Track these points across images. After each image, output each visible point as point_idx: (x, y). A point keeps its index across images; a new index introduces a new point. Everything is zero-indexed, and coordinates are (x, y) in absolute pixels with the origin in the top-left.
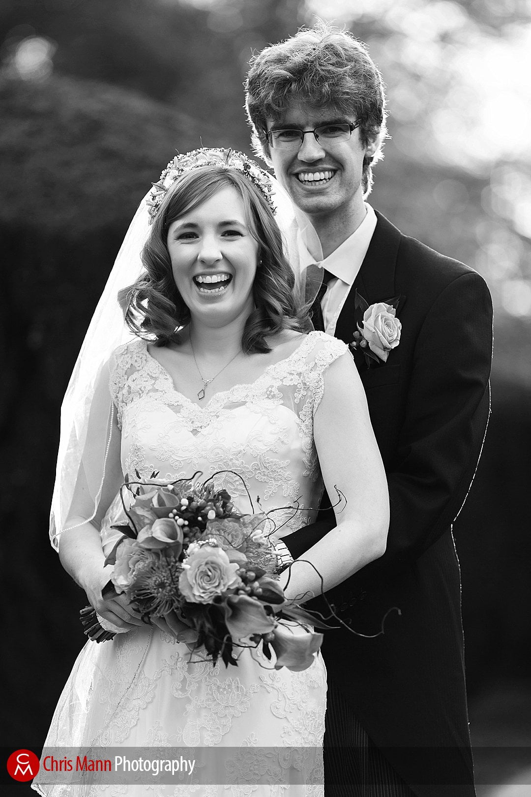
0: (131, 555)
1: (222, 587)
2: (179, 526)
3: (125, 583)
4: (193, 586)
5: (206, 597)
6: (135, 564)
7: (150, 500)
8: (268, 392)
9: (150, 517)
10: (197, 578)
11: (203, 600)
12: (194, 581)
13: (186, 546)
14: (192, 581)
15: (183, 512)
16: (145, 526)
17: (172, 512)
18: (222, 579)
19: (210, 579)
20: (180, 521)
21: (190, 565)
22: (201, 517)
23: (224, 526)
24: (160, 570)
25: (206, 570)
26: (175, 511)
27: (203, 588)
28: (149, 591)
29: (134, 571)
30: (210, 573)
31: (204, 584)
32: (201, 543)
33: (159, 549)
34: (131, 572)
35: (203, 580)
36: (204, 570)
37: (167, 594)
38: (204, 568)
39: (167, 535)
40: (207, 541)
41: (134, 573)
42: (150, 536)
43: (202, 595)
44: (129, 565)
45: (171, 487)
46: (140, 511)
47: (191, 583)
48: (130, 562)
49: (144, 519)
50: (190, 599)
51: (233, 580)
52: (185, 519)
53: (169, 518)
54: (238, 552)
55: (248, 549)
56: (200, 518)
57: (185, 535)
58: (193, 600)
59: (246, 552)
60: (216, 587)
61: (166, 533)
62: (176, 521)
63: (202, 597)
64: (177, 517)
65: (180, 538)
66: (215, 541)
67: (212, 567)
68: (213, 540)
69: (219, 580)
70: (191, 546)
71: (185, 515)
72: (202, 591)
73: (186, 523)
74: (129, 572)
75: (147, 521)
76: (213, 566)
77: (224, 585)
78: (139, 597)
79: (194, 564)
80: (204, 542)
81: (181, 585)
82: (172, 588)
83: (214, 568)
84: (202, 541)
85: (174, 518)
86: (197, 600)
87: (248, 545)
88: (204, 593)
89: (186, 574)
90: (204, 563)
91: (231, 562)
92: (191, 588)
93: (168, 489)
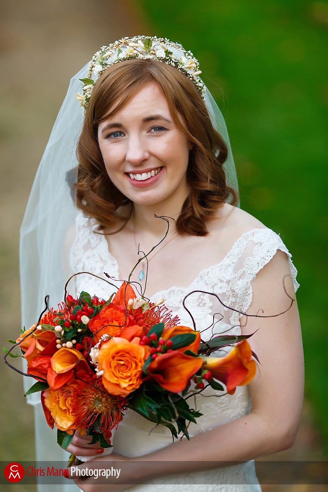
0: (57, 400)
1: (140, 364)
2: (71, 348)
3: (70, 424)
4: (118, 383)
5: (135, 382)
6: (65, 404)
7: (35, 348)
8: (200, 300)
9: (45, 361)
10: (116, 375)
11: (134, 386)
12: (116, 379)
13: (88, 358)
14: (114, 380)
15: (64, 336)
16: (47, 371)
17: (57, 344)
18: (135, 358)
19: (126, 366)
20: (69, 344)
21: (103, 369)
22: (80, 328)
23: (104, 319)
24: (87, 392)
25: (117, 363)
26: (58, 341)
27: (126, 377)
28: (93, 414)
29: (69, 410)
30: (122, 363)
31: (125, 374)
32: (97, 346)
33: (72, 378)
34: (67, 412)
35: (122, 372)
36: (116, 364)
37: (107, 404)
38: (114, 363)
39: (69, 363)
40: (100, 340)
41: (70, 411)
42: (56, 375)
43: (131, 383)
44: (62, 409)
45: (39, 328)
46: (35, 365)
47: (115, 382)
48: (61, 405)
49: (42, 367)
50: (124, 394)
51: (142, 352)
52: (71, 341)
53: (58, 349)
54: (130, 327)
55: (137, 318)
56: (79, 330)
57: (82, 351)
58: (128, 393)
59: (137, 322)
60: (136, 368)
61: (67, 363)
62: (66, 347)
63: (132, 384)
64: (64, 345)
65: (79, 356)
66: (106, 335)
67: (120, 356)
68: (105, 336)
69: (133, 361)
70: (91, 354)
71: (67, 337)
72: (127, 381)
73: (74, 341)
74: (67, 413)
75: (46, 366)
76: (120, 354)
77: (140, 361)
78: (90, 425)
79: (104, 366)
80: (99, 343)
81: (111, 389)
82: (106, 396)
83: (122, 356)
84: (97, 344)
85: (62, 346)
86: (130, 390)
87: (134, 316)
88: (130, 380)
89: (105, 379)
90: (111, 359)
91: (131, 340)
92: (118, 385)
93: (39, 330)
